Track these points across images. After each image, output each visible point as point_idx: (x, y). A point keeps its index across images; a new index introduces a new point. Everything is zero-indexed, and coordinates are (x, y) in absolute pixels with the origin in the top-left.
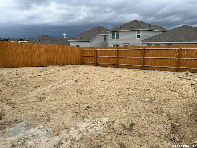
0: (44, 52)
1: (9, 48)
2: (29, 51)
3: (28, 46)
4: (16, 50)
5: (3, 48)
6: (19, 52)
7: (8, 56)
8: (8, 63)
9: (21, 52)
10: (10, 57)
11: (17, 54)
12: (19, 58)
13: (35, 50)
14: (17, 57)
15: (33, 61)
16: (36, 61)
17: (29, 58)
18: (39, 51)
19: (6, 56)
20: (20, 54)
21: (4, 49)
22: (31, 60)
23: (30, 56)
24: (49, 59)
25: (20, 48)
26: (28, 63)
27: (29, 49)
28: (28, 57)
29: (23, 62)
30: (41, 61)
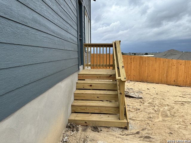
0: (183, 69)
1: (147, 63)
2: (166, 67)
3: (166, 62)
4: (153, 65)
5: (141, 63)
6: (156, 67)
7: (145, 71)
8: (143, 77)
9: (158, 68)
10: (146, 72)
11: (153, 69)
12: (154, 73)
13: (173, 67)
14: (153, 72)
15: (168, 78)
16: (172, 79)
17: (165, 75)
18: (177, 68)
19: (142, 71)
20: (156, 70)
21: (143, 63)
22: (167, 77)
23: (166, 72)
24: (188, 78)
25: (157, 63)
26: (163, 79)
27: (166, 66)
28: (164, 73)
29: (158, 78)
30: (177, 79)
